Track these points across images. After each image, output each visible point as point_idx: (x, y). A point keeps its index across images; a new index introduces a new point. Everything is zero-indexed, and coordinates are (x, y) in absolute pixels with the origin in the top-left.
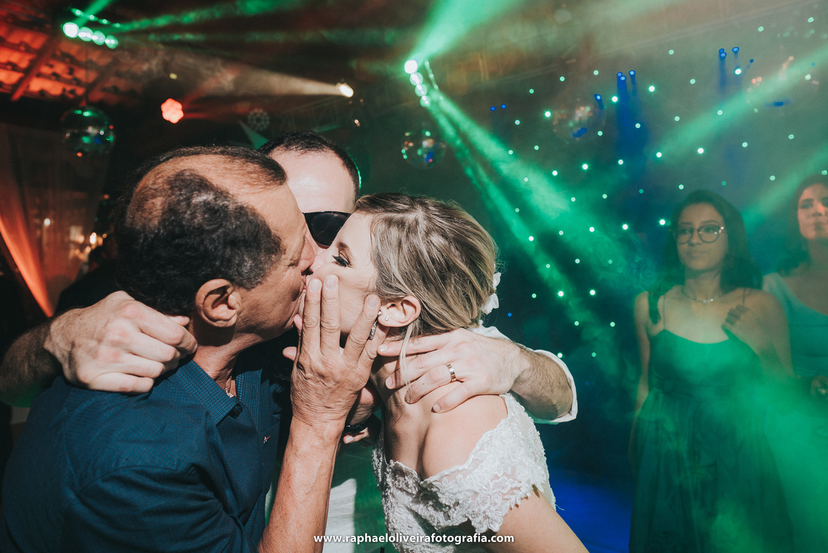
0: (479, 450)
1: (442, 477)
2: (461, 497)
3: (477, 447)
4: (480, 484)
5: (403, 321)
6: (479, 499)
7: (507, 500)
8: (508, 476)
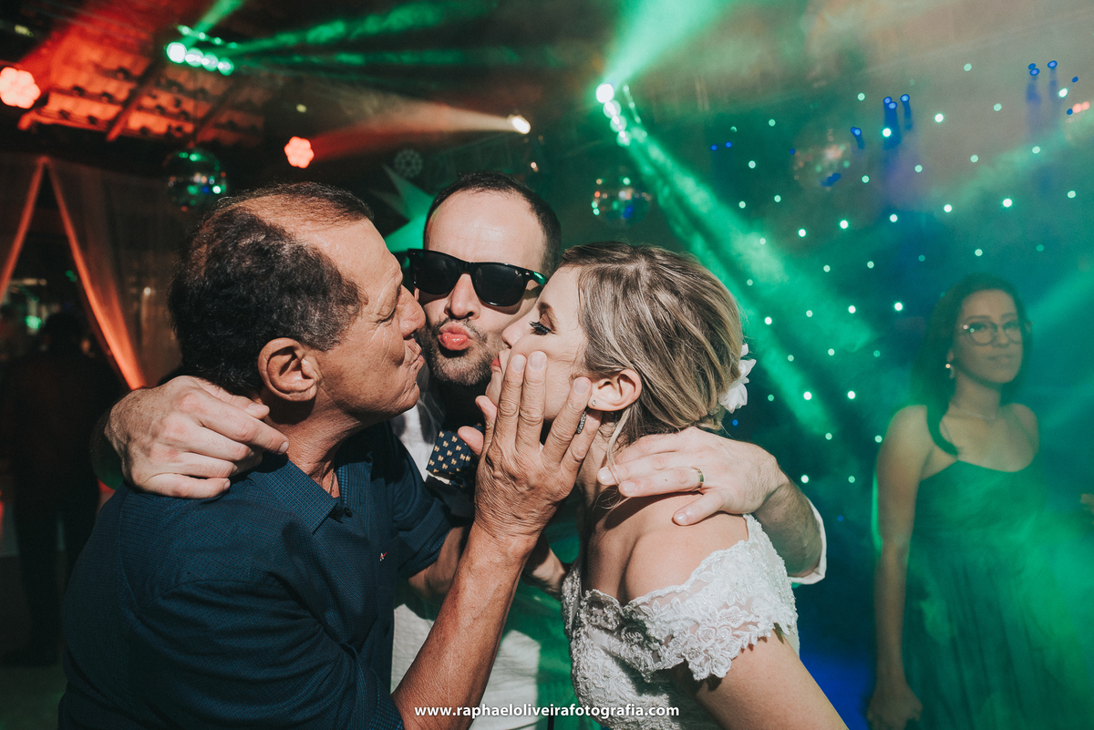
0: (705, 570)
1: (653, 599)
2: (676, 627)
3: (703, 566)
4: (702, 612)
5: (617, 403)
6: (700, 633)
7: (738, 636)
8: (741, 607)
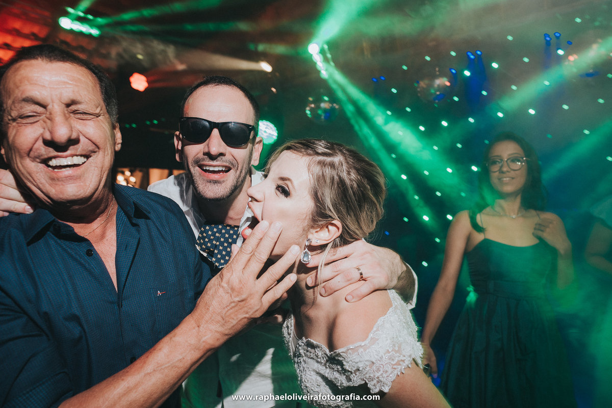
0: (376, 331)
1: (348, 350)
4: (376, 357)
6: (374, 368)
